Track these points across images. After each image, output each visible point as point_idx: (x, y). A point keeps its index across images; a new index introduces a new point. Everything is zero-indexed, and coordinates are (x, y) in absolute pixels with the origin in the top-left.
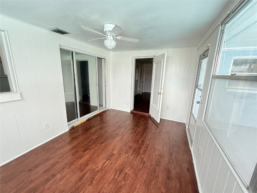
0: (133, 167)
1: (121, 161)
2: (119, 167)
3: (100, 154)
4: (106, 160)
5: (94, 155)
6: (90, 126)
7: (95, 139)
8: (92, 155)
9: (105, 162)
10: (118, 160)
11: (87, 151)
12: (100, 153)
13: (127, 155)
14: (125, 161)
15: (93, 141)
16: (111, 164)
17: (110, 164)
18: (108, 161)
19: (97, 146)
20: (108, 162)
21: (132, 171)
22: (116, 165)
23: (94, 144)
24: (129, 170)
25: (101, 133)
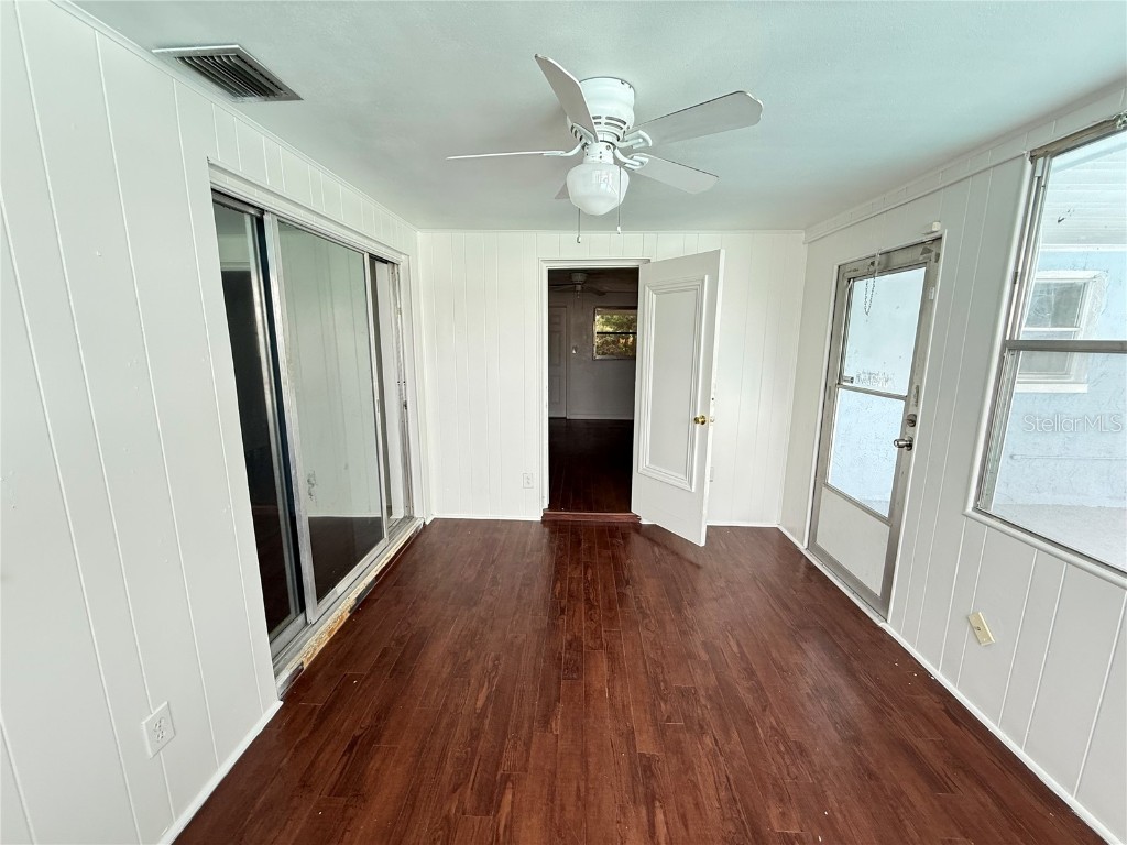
0: (782, 789)
1: (711, 780)
2: (731, 819)
3: (587, 789)
4: (644, 811)
5: (563, 808)
6: (399, 642)
7: (490, 709)
8: (552, 811)
9: (645, 819)
10: (696, 786)
11: (502, 794)
12: (582, 784)
13: (708, 740)
14: (731, 776)
15: (487, 722)
16: (684, 818)
17: (679, 825)
18: (654, 807)
19: (534, 747)
20: (660, 817)
21: (795, 816)
22: (713, 815)
23: (509, 743)
24: (783, 814)
25: (495, 667)
